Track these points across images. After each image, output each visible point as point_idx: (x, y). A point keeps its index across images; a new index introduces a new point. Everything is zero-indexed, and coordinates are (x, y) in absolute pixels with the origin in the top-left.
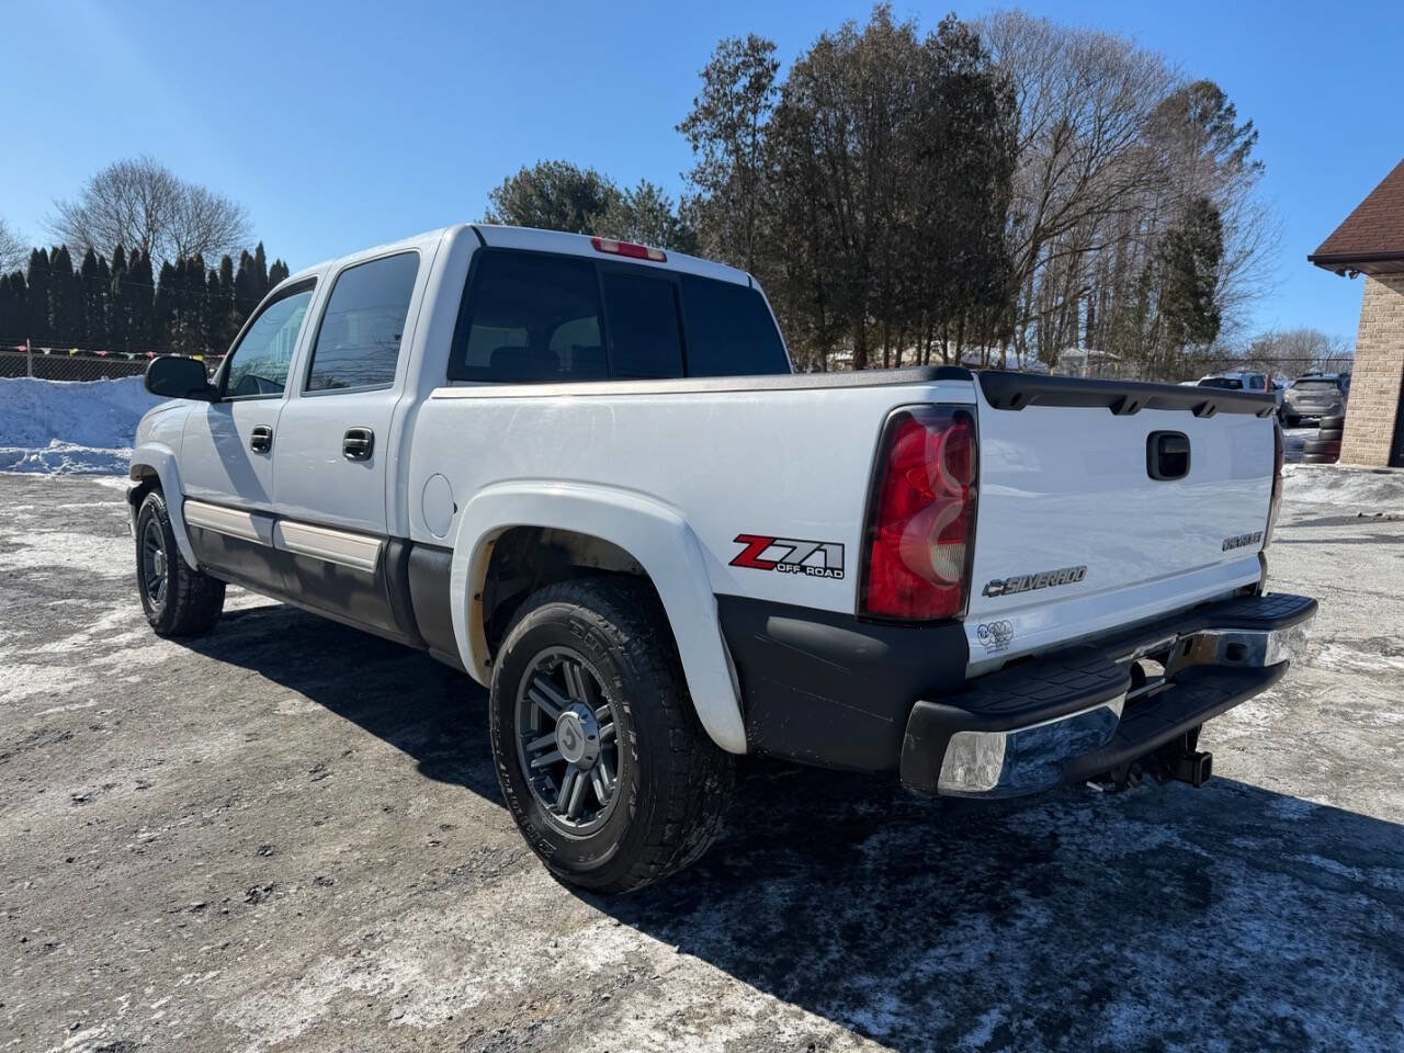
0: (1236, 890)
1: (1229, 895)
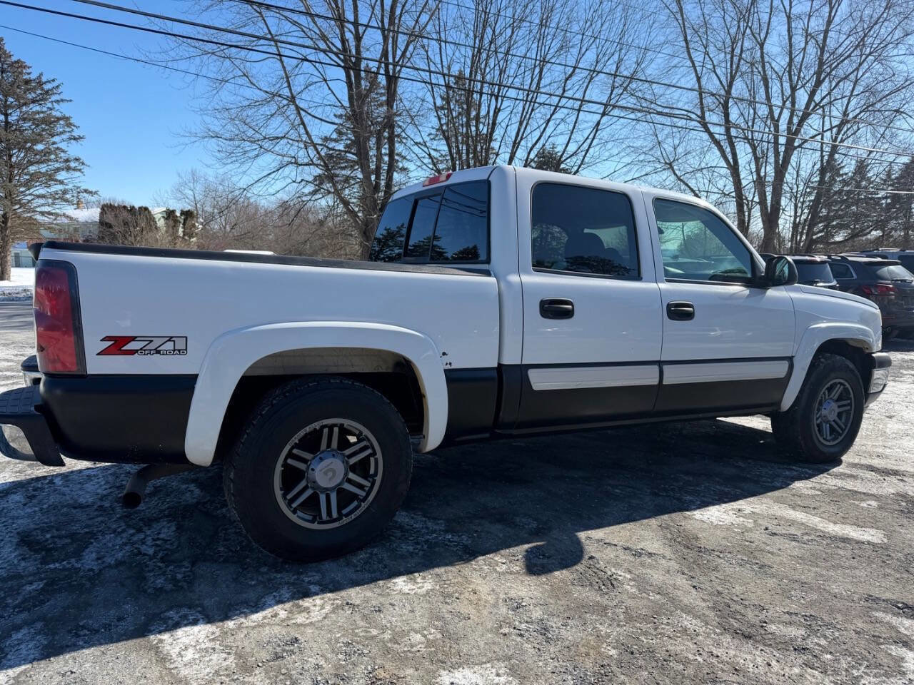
0: (13, 555)
1: (15, 549)
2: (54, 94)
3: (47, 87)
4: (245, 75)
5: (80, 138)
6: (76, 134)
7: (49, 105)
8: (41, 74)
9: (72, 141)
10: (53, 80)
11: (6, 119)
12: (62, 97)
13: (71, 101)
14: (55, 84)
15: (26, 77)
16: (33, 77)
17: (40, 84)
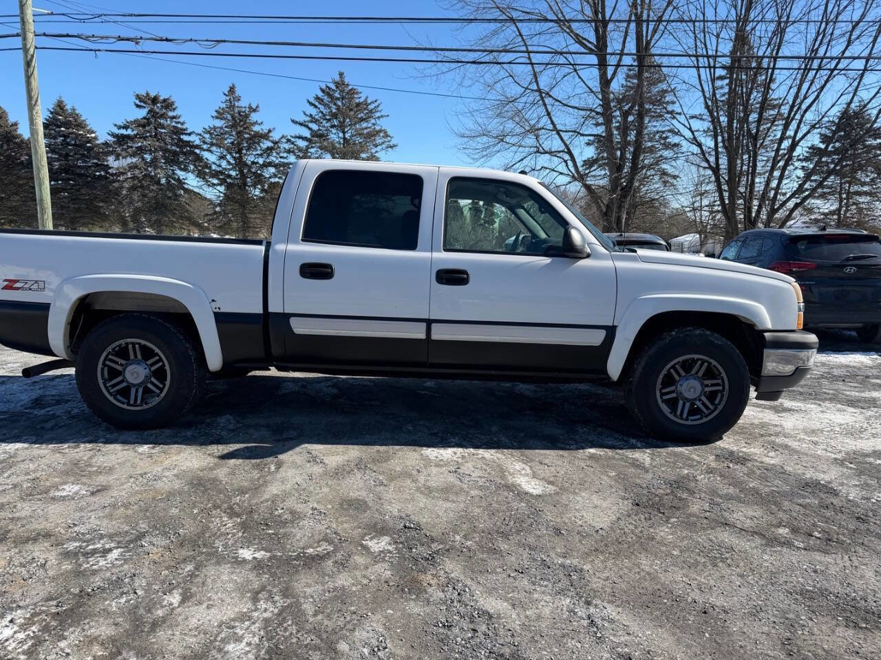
2: (376, 112)
3: (371, 107)
4: (511, 76)
5: (394, 146)
6: (391, 144)
7: (373, 121)
8: (367, 97)
9: (389, 149)
10: (376, 101)
11: (344, 136)
12: (383, 113)
13: (388, 116)
14: (376, 104)
15: (357, 101)
16: (362, 100)
17: (367, 105)
